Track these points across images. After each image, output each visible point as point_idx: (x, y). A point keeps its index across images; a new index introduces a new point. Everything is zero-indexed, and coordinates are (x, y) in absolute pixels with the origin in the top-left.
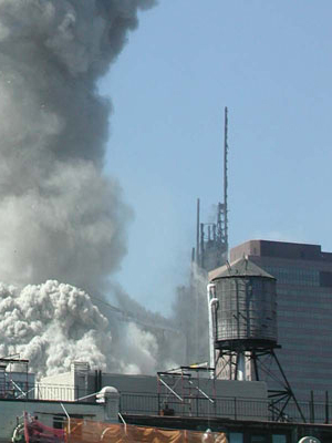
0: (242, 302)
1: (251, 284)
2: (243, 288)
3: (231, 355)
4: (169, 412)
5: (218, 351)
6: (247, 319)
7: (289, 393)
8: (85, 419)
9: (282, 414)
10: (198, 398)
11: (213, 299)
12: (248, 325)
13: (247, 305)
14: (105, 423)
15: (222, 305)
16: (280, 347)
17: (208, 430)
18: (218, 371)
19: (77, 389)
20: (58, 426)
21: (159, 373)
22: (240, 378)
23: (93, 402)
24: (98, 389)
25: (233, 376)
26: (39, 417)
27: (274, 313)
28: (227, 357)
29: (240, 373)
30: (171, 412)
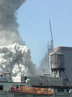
0: (57, 60)
1: (59, 56)
2: (57, 57)
3: (55, 72)
4: (41, 84)
5: (52, 71)
6: (58, 64)
7: (67, 80)
8: (23, 86)
9: (66, 84)
10: (48, 81)
11: (51, 60)
12: (58, 65)
13: (58, 61)
14: (28, 87)
15: (53, 61)
16: (65, 70)
17: (50, 88)
18: (52, 75)
19: (21, 80)
20: (17, 88)
21: (39, 76)
22: (57, 77)
23: (25, 82)
24: (26, 80)
25: (55, 76)
26: (13, 86)
27: (64, 62)
28: (54, 72)
29: (57, 76)
30: (42, 84)
